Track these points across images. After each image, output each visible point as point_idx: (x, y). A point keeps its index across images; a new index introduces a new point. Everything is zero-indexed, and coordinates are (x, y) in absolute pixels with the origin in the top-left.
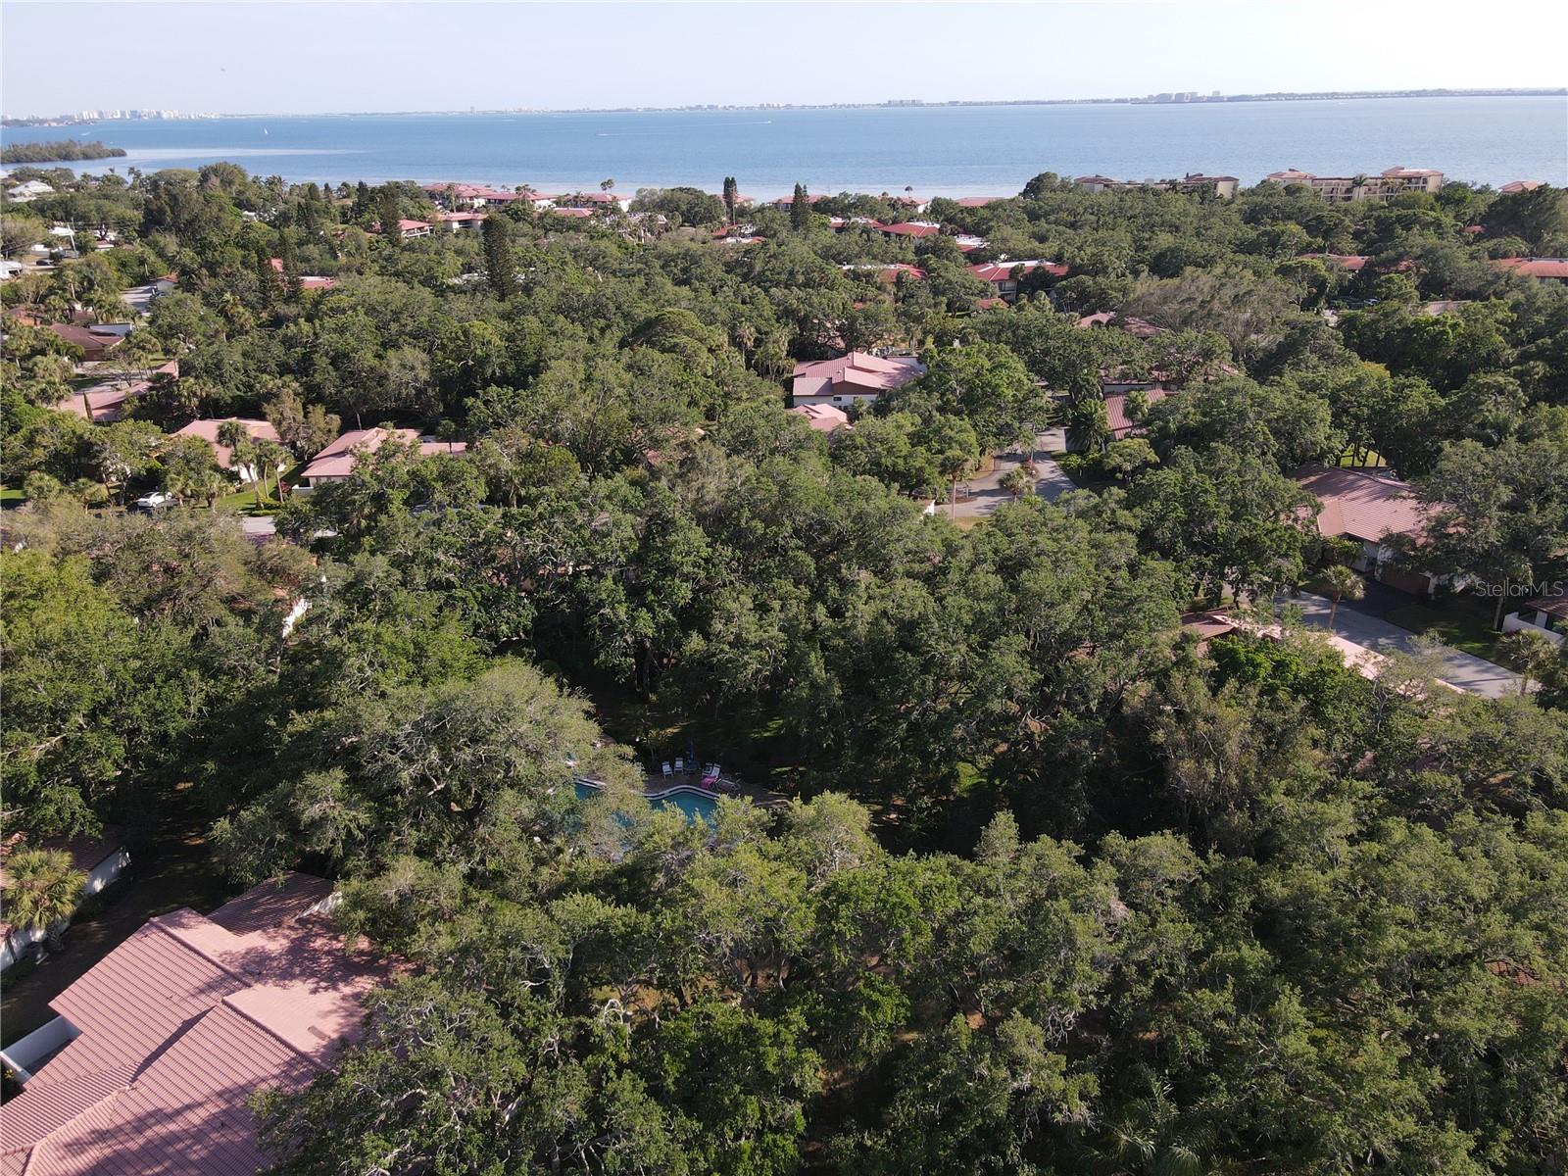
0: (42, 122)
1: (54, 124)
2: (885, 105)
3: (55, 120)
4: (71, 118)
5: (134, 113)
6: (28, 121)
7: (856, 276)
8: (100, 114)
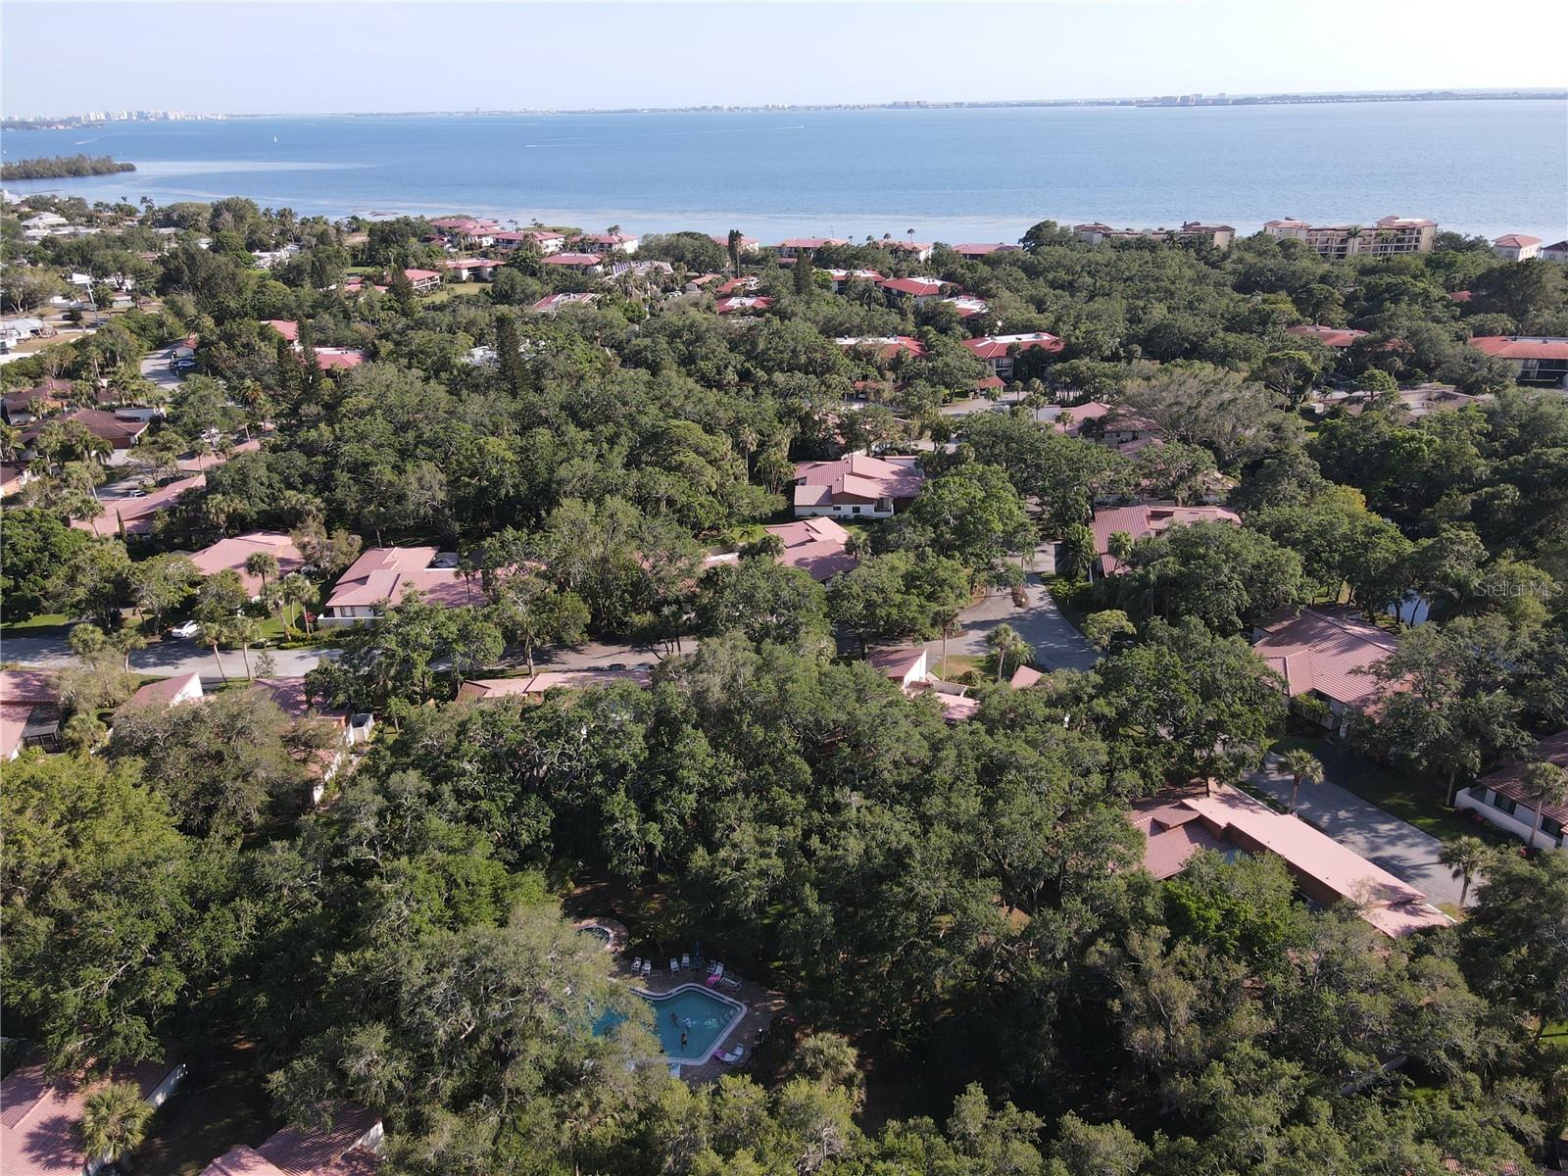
0: (49, 124)
1: (61, 127)
2: (890, 107)
3: (61, 122)
4: (78, 120)
5: (140, 115)
6: (35, 123)
7: (855, 354)
8: (107, 115)
